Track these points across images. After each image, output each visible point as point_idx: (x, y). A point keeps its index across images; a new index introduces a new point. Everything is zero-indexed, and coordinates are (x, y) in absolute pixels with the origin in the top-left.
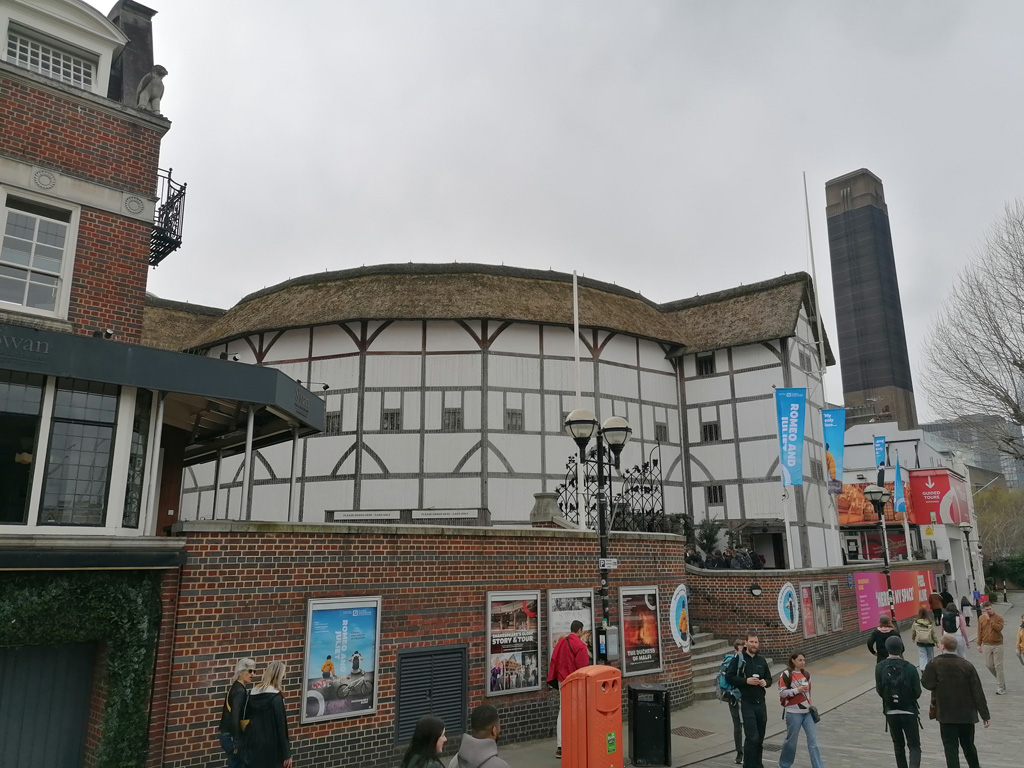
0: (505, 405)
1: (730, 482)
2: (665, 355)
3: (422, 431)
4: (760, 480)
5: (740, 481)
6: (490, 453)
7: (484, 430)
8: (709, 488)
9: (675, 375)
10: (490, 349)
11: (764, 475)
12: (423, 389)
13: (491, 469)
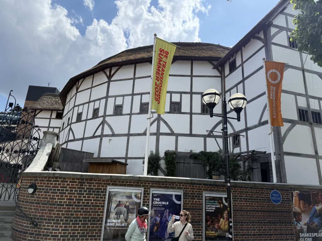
0: (115, 103)
1: (242, 131)
2: (213, 67)
3: (86, 120)
4: (256, 127)
5: (247, 129)
6: (106, 125)
7: (104, 116)
8: (234, 137)
9: (221, 77)
10: (112, 79)
11: (256, 122)
12: (89, 102)
13: (105, 133)
